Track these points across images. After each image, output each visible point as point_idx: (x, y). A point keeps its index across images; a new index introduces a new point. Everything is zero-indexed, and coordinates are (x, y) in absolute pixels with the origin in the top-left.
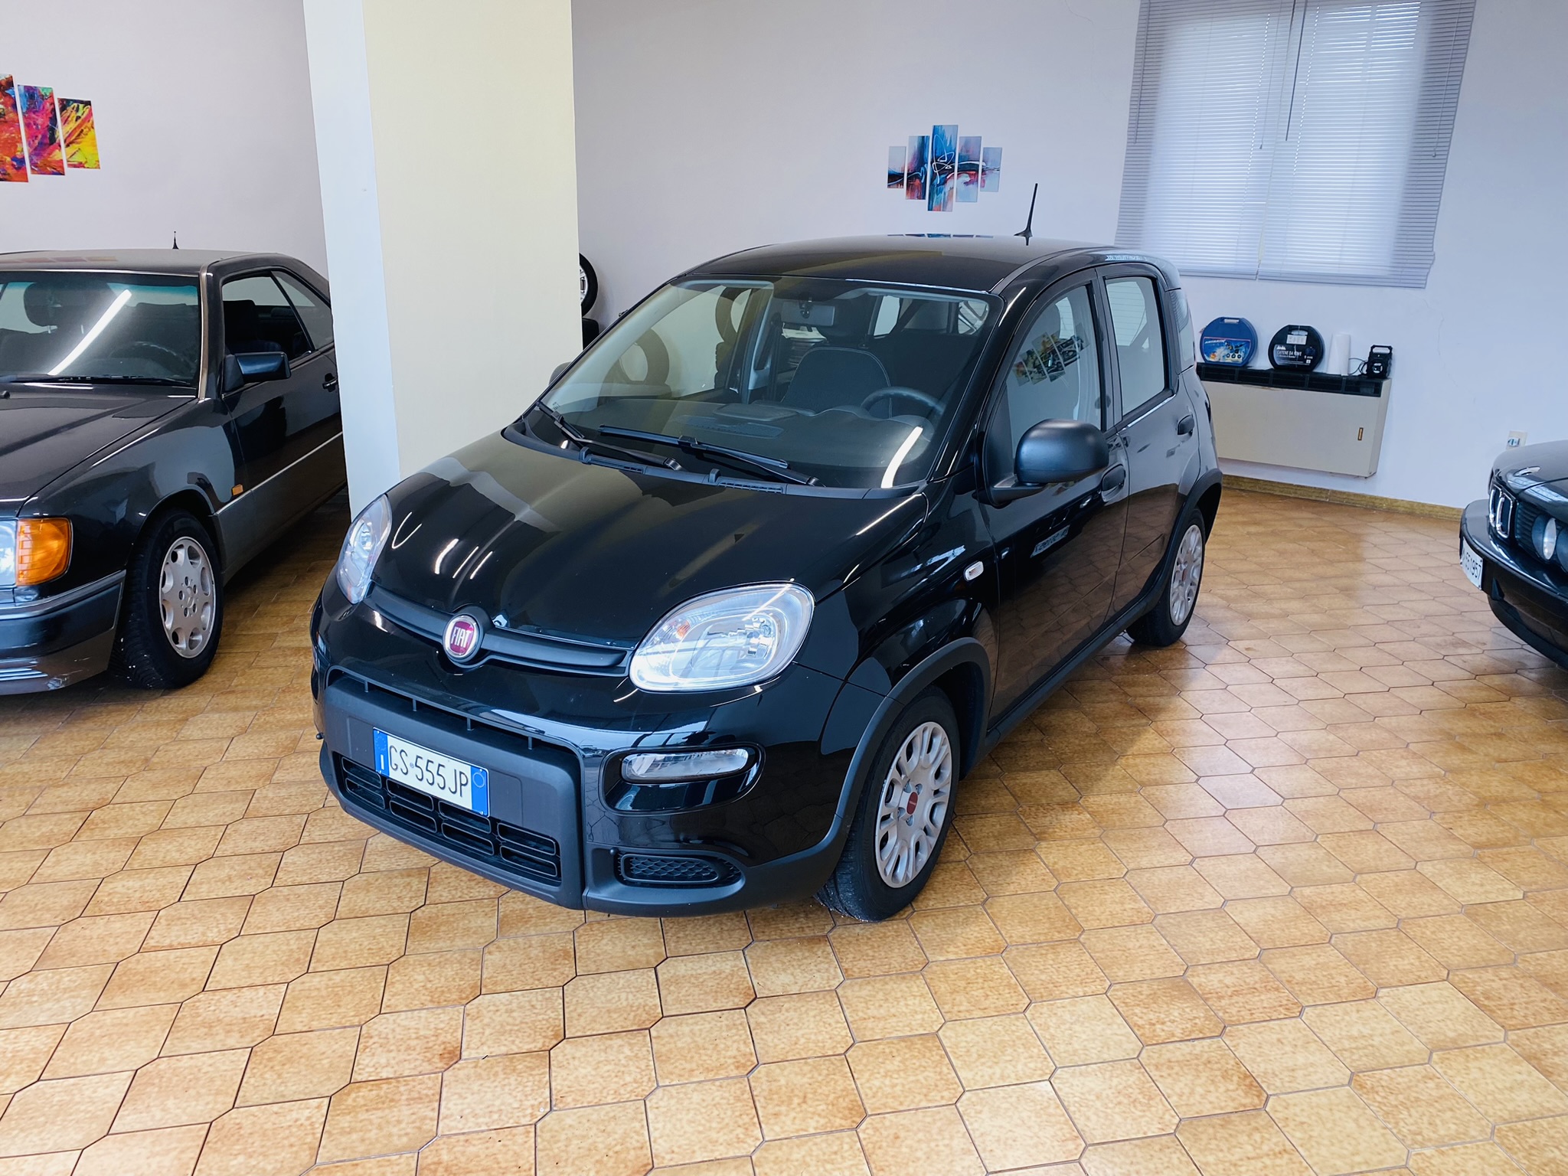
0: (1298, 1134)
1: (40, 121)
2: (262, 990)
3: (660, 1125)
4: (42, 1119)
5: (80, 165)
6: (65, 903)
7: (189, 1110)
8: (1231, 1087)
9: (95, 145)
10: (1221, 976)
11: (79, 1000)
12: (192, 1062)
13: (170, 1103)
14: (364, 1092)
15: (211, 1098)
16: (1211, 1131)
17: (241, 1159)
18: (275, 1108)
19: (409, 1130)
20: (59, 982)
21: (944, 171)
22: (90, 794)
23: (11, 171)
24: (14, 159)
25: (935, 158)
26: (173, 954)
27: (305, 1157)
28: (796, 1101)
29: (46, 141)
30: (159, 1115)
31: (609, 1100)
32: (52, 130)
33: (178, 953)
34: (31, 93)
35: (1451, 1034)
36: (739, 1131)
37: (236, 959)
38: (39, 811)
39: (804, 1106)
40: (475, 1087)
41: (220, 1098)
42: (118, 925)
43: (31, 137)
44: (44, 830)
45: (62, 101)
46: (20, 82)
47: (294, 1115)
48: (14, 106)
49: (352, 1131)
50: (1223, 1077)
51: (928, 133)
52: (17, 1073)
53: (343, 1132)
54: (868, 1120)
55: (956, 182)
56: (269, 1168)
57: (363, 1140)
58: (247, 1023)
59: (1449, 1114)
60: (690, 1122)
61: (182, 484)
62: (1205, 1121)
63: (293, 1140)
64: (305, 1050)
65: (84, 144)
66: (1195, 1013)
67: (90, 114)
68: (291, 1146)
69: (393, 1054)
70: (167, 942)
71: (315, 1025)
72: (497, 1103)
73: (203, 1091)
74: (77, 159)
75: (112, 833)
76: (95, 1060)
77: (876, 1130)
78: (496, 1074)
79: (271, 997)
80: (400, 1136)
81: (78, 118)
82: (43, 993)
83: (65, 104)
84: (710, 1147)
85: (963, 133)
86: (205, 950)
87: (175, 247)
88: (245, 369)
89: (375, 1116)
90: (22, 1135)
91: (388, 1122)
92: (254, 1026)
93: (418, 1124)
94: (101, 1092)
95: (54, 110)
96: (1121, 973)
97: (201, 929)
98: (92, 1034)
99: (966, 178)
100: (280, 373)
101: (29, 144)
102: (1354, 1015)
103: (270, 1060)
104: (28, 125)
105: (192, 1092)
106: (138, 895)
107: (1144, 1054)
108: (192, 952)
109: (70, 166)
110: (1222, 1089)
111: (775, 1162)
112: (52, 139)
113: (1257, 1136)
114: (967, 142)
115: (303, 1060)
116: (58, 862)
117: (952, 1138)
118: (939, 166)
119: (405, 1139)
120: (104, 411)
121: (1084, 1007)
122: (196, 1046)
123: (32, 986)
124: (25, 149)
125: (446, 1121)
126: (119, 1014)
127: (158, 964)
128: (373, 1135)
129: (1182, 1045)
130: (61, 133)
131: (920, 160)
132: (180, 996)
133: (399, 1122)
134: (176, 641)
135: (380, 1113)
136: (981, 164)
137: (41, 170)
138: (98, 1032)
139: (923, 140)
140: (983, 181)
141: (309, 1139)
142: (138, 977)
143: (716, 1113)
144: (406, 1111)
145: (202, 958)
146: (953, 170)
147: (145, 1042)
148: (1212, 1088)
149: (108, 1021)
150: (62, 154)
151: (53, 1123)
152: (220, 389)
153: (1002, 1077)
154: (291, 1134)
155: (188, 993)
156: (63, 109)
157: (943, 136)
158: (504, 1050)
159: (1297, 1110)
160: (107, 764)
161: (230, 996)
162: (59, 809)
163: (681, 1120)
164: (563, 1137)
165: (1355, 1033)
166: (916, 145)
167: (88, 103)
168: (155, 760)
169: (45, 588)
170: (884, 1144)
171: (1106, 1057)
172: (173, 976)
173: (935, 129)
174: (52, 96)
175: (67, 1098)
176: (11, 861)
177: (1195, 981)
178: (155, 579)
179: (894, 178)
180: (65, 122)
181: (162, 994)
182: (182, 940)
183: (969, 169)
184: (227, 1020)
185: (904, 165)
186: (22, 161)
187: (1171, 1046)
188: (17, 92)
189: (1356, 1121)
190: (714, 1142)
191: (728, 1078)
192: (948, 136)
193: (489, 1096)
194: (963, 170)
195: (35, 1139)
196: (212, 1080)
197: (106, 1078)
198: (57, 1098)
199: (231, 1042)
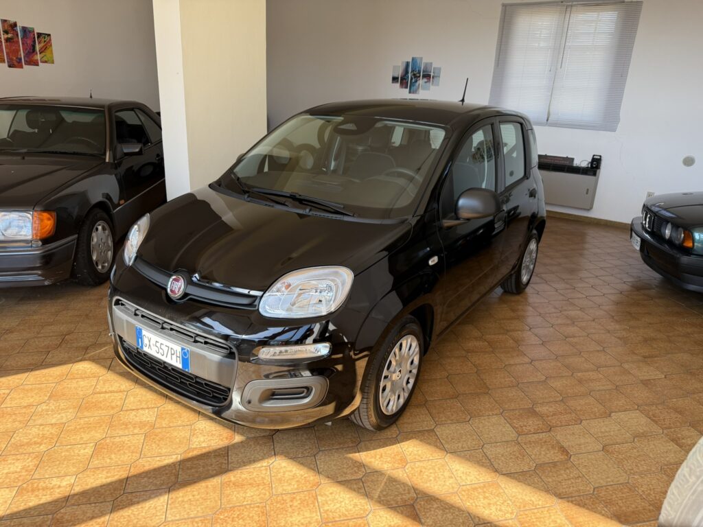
0: (584, 470)
1: (28, 42)
2: (147, 411)
3: (322, 466)
4: (58, 462)
5: (46, 62)
6: (58, 373)
7: (121, 459)
8: (556, 452)
9: (52, 54)
10: (547, 408)
11: (68, 414)
12: (120, 439)
13: (113, 456)
15: (130, 454)
16: (549, 469)
17: (146, 479)
18: (158, 459)
19: (216, 468)
20: (59, 405)
21: (416, 77)
22: (63, 328)
23: (16, 64)
24: (17, 58)
25: (413, 71)
26: (107, 395)
28: (378, 457)
29: (31, 51)
30: (108, 461)
31: (300, 456)
32: (34, 46)
33: (110, 394)
34: (24, 29)
35: (641, 431)
36: (355, 469)
37: (134, 398)
38: (42, 335)
39: (382, 459)
40: (242, 451)
41: (134, 454)
42: (82, 383)
43: (25, 49)
44: (45, 343)
45: (38, 34)
46: (20, 25)
47: (167, 461)
48: (17, 35)
49: (192, 468)
50: (552, 447)
51: (410, 60)
52: (45, 443)
53: (188, 469)
54: (408, 465)
55: (421, 81)
56: (158, 483)
57: (197, 472)
58: (142, 425)
59: (643, 462)
60: (334, 465)
61: (100, 198)
62: (547, 465)
63: (167, 472)
64: (168, 435)
65: (47, 53)
66: (538, 423)
67: (50, 40)
68: (167, 474)
69: (206, 437)
70: (104, 390)
71: (171, 425)
72: (253, 457)
74: (45, 59)
75: (75, 345)
76: (78, 438)
77: (412, 468)
78: (251, 445)
79: (151, 413)
80: (213, 470)
81: (45, 41)
82: (52, 410)
83: (39, 35)
84: (344, 475)
85: (424, 61)
86: (120, 394)
87: (91, 97)
88: (125, 150)
90: (50, 469)
91: (207, 465)
92: (145, 425)
93: (220, 465)
94: (82, 451)
95: (34, 38)
96: (507, 406)
97: (118, 385)
98: (76, 428)
99: (425, 80)
100: (140, 153)
101: (24, 52)
102: (602, 423)
103: (154, 439)
104: (23, 44)
105: (122, 452)
106: (89, 370)
107: (519, 439)
108: (115, 394)
109: (41, 62)
110: (552, 452)
111: (372, 481)
112: (34, 50)
113: (568, 471)
114: (426, 64)
115: (168, 439)
116: (53, 357)
117: (444, 472)
118: (414, 75)
119: (215, 472)
120: (61, 167)
121: (494, 419)
122: (121, 433)
123: (48, 407)
124: (22, 54)
125: (232, 465)
126: (86, 419)
127: (101, 399)
128: (201, 469)
129: (534, 435)
130: (38, 47)
131: (406, 71)
133: (212, 465)
134: (97, 265)
135: (202, 461)
136: (432, 74)
137: (29, 63)
138: (78, 427)
139: (408, 64)
140: (433, 81)
141: (174, 471)
142: (93, 404)
143: (345, 461)
144: (214, 460)
145: (120, 397)
146: (419, 77)
147: (99, 431)
148: (548, 452)
149: (82, 423)
150: (38, 57)
151: (63, 464)
152: (114, 158)
153: (462, 448)
154: (166, 469)
155: (115, 411)
156: (38, 37)
157: (416, 62)
158: (253, 435)
159: (583, 461)
160: (70, 316)
161: (134, 413)
162: (51, 334)
163: (331, 464)
164: (282, 471)
165: (603, 430)
166: (405, 65)
167: (49, 35)
168: (90, 315)
169: (45, 241)
170: (416, 474)
171: (504, 439)
172: (108, 404)
173: (413, 59)
174: (34, 31)
175: (68, 454)
176: (33, 356)
177: (537, 410)
178: (89, 238)
179: (395, 79)
180: (39, 43)
181: (104, 411)
182: (110, 389)
183: (427, 76)
184: (133, 422)
185: (399, 73)
186: (21, 59)
187: (530, 436)
188: (18, 29)
189: (606, 465)
190: (346, 473)
191: (348, 447)
192: (418, 62)
193: (248, 454)
194: (424, 76)
195: (56, 470)
196: (130, 447)
197: (84, 446)
198: (63, 454)
199: (136, 431)
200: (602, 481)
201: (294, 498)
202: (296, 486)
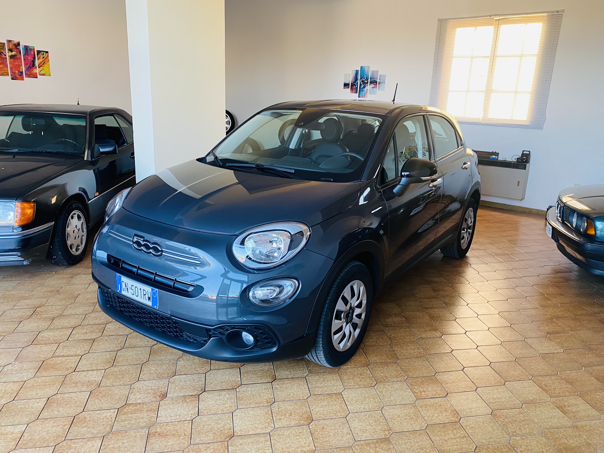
0: (470, 431)
1: (29, 58)
2: (96, 372)
3: (237, 422)
4: (14, 413)
5: (44, 75)
6: (26, 340)
7: (67, 412)
8: (448, 414)
9: (49, 68)
10: (448, 376)
11: (29, 373)
12: (69, 396)
13: (61, 409)
14: (131, 407)
15: (75, 408)
16: (439, 429)
17: (85, 429)
18: (98, 412)
19: (146, 421)
20: (22, 367)
21: (365, 83)
22: (37, 302)
23: (18, 76)
24: (19, 72)
25: (361, 78)
26: (64, 359)
27: (108, 429)
28: (288, 415)
29: (31, 66)
30: (56, 413)
31: (220, 412)
32: (34, 62)
33: (66, 358)
34: (26, 48)
35: (531, 399)
36: (266, 424)
37: (87, 361)
38: (17, 308)
39: (291, 417)
40: (171, 407)
41: (79, 408)
42: (45, 348)
43: (26, 64)
44: (19, 314)
45: (38, 51)
46: (22, 44)
47: (105, 415)
48: (20, 52)
49: (126, 420)
50: (445, 411)
51: (359, 69)
52: (6, 398)
53: (122, 421)
54: (313, 422)
55: (369, 87)
56: (95, 432)
57: (129, 424)
58: (89, 383)
59: (527, 426)
60: (248, 421)
61: (77, 191)
62: (437, 426)
63: (104, 423)
64: (110, 392)
65: (45, 67)
66: (437, 389)
67: (48, 56)
68: (103, 425)
69: (142, 395)
70: (62, 354)
71: (114, 384)
72: (179, 412)
73: (72, 405)
74: (42, 72)
75: (44, 316)
76: (34, 394)
77: (316, 425)
78: (179, 403)
79: (99, 374)
80: (143, 423)
81: (43, 57)
82: (17, 370)
83: (39, 52)
84: (255, 429)
85: (371, 69)
86: (76, 357)
87: (78, 104)
88: (102, 150)
89: (134, 416)
90: (6, 419)
91: (139, 418)
92: (92, 384)
93: (149, 419)
94: (36, 405)
95: (35, 54)
96: (411, 374)
97: (75, 350)
98: (33, 385)
99: (372, 86)
100: (114, 152)
101: (25, 67)
102: (496, 391)
103: (97, 395)
104: (24, 60)
105: (69, 406)
106: (52, 338)
107: (417, 402)
108: (71, 358)
109: (40, 75)
110: (444, 414)
111: (278, 435)
112: (34, 65)
113: (455, 431)
114: (373, 72)
115: (109, 396)
116: (23, 326)
117: (343, 429)
118: (363, 81)
119: (145, 424)
120: (49, 163)
121: (396, 386)
122: (71, 390)
123: (12, 368)
124: (23, 69)
125: (160, 418)
126: (44, 378)
127: (59, 362)
128: (133, 422)
129: (431, 400)
130: (37, 63)
131: (356, 79)
132: (66, 373)
133: (143, 418)
134: (71, 248)
135: (136, 415)
136: (378, 81)
137: (28, 76)
138: (36, 385)
139: (357, 71)
140: (379, 87)
141: (110, 423)
142: (51, 366)
143: (258, 418)
144: (146, 414)
145: (75, 360)
146: (368, 83)
147: (52, 388)
148: (441, 414)
149: (40, 381)
150: (37, 71)
151: (18, 415)
152: (92, 156)
153: (364, 409)
154: (104, 421)
155: (69, 371)
156: (38, 54)
157: (364, 70)
158: (182, 394)
159: (471, 423)
160: (44, 292)
161: (84, 373)
162: (25, 307)
163: (245, 420)
164: (202, 425)
165: (495, 397)
166: (354, 73)
167: (47, 52)
168: (61, 291)
169: (24, 227)
170: (318, 430)
171: (403, 403)
172: (64, 366)
173: (361, 68)
174: (34, 49)
175: (23, 406)
176: (7, 325)
177: (438, 378)
178: (65, 225)
179: (346, 85)
180: (38, 59)
181: (60, 372)
182: (68, 354)
183: (374, 82)
184: (83, 381)
185: (350, 80)
186: (22, 72)
187: (427, 400)
188: (21, 48)
189: (492, 427)
190: (256, 428)
191: (263, 406)
192: (366, 70)
193: (176, 410)
194: (371, 83)
195: (11, 420)
196: (76, 402)
197: (38, 400)
198: (20, 407)
199: (83, 389)
200: (484, 441)
201: (208, 447)
202: (212, 437)
